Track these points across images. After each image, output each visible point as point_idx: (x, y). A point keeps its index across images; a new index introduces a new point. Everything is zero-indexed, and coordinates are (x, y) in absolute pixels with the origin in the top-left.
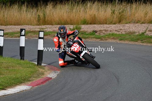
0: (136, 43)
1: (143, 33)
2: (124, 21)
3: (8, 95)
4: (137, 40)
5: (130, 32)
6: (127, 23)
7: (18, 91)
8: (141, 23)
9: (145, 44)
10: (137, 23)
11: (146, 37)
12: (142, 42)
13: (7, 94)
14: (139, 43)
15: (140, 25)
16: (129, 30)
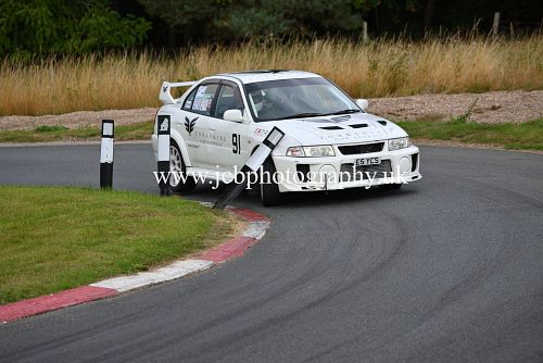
0: (449, 143)
1: (463, 119)
2: (405, 89)
3: (160, 283)
4: (449, 136)
5: (427, 116)
6: (412, 94)
7: (183, 274)
8: (448, 93)
9: (471, 146)
10: (438, 92)
11: (471, 126)
12: (462, 141)
13: (156, 282)
14: (455, 143)
15: (448, 97)
16: (423, 111)
